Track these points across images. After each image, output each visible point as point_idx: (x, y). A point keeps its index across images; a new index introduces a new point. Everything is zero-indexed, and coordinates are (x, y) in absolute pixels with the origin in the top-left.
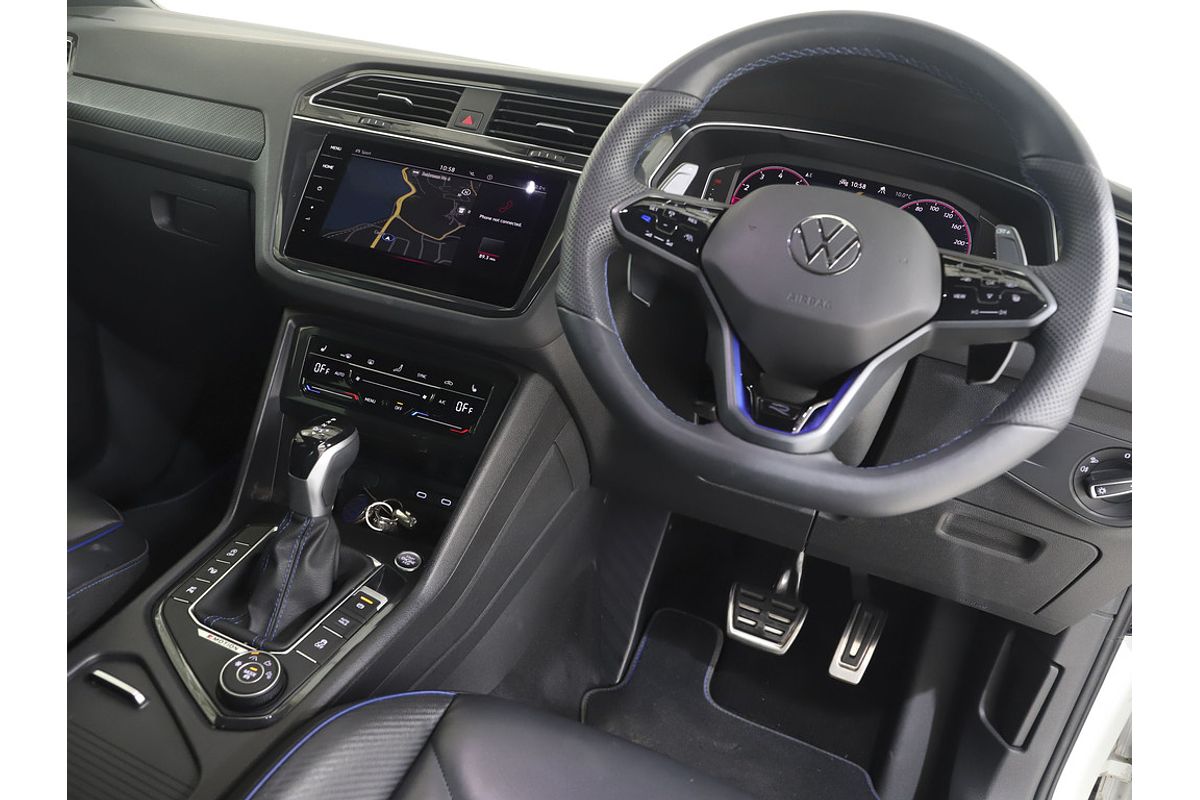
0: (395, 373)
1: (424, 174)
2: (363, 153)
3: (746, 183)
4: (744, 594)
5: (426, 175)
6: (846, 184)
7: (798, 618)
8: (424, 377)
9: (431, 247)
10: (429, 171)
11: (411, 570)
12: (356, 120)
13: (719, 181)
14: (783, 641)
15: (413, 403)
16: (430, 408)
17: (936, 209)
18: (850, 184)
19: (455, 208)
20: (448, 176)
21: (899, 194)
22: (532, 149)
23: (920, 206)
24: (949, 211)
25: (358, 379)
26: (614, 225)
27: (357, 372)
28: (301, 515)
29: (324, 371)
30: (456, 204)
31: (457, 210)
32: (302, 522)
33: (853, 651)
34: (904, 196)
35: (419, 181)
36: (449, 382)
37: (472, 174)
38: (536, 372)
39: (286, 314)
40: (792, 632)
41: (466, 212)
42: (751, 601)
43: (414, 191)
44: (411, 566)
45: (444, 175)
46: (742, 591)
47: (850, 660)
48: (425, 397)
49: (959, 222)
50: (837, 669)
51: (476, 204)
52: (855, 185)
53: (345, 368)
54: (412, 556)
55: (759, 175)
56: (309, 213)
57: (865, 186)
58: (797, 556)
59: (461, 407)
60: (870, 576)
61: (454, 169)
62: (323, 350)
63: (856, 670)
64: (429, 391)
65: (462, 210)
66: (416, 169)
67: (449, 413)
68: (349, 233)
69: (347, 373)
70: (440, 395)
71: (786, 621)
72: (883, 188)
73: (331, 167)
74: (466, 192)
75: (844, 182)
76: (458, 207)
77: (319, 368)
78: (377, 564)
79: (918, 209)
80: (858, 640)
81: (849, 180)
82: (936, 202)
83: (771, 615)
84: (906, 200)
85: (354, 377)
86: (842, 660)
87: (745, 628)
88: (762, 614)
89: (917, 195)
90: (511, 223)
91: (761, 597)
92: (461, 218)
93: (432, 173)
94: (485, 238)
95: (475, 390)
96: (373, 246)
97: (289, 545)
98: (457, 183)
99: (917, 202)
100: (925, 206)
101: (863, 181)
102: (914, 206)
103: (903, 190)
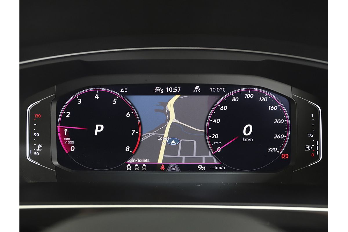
3: (66, 111)
6: (161, 91)
13: (38, 116)
17: (251, 96)
18: (165, 90)
21: (213, 90)
24: (263, 95)
34: (218, 90)
49: (274, 103)
52: (170, 90)
55: (76, 100)
72: (197, 88)
75: (158, 89)
79: (234, 99)
81: (163, 86)
82: (249, 90)
84: (222, 94)
89: (230, 88)
99: (232, 93)
100: (241, 95)
101: (177, 85)
102: (231, 97)
103: (216, 86)
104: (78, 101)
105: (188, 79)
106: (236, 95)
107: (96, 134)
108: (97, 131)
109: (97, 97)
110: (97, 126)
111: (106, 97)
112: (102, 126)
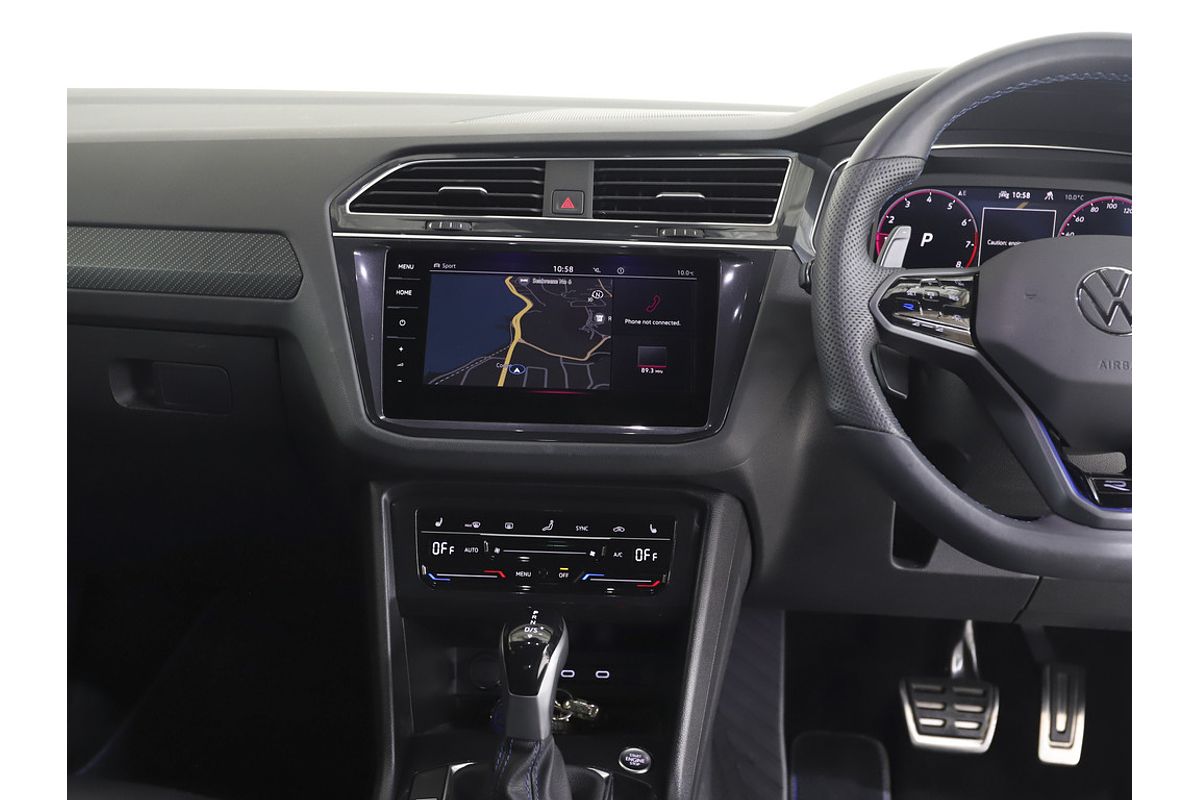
0: (547, 533)
1: (535, 281)
2: (445, 266)
3: (890, 215)
4: (918, 691)
5: (538, 281)
6: (1007, 196)
7: (990, 702)
8: (585, 529)
9: (577, 371)
10: (542, 277)
11: (644, 771)
12: (419, 226)
14: (982, 735)
15: (578, 565)
16: (604, 565)
17: (1114, 206)
18: (1011, 195)
19: (590, 318)
20: (567, 278)
21: (1069, 197)
22: (661, 227)
23: (1095, 206)
25: (497, 550)
26: (876, 321)
27: (494, 542)
28: (524, 740)
29: (447, 552)
30: (590, 312)
31: (594, 320)
32: (530, 750)
33: (1061, 725)
34: (1075, 197)
35: (531, 290)
36: (619, 529)
37: (596, 270)
38: (723, 492)
39: (373, 488)
40: (989, 721)
41: (605, 319)
42: (930, 696)
43: (530, 305)
44: (642, 767)
45: (562, 277)
46: (914, 686)
47: (1060, 737)
48: (593, 554)
50: (1049, 753)
51: (616, 307)
52: (1018, 195)
53: (477, 541)
54: (635, 753)
55: (903, 203)
56: (401, 357)
57: (1028, 194)
58: (962, 626)
59: (642, 555)
60: (1048, 629)
61: (571, 268)
62: (438, 524)
63: (1071, 747)
64: (595, 545)
65: (600, 318)
66: (524, 276)
67: (629, 567)
68: (464, 372)
69: (482, 548)
70: (613, 546)
71: (977, 709)
72: (1050, 194)
73: (409, 293)
74: (597, 295)
75: (1004, 194)
76: (594, 314)
77: (439, 548)
78: (605, 775)
79: (1093, 210)
80: (1062, 711)
81: (1009, 190)
82: (1112, 199)
83: (959, 707)
84: (1079, 202)
85: (492, 549)
86: (1051, 739)
87: (933, 731)
88: (948, 709)
89: (1089, 195)
90: (666, 323)
91: (938, 688)
92: (602, 328)
93: (546, 277)
94: (640, 347)
95: (654, 531)
96: (501, 384)
97: (521, 784)
98: (582, 286)
99: (1091, 202)
100: (1101, 205)
101: (1026, 190)
102: (1089, 207)
103: (1073, 192)
104: (906, 204)
105: (1039, 182)
106: (1095, 205)
107: (922, 245)
108: (924, 240)
109: (929, 200)
110: (926, 235)
111: (940, 201)
112: (931, 236)
